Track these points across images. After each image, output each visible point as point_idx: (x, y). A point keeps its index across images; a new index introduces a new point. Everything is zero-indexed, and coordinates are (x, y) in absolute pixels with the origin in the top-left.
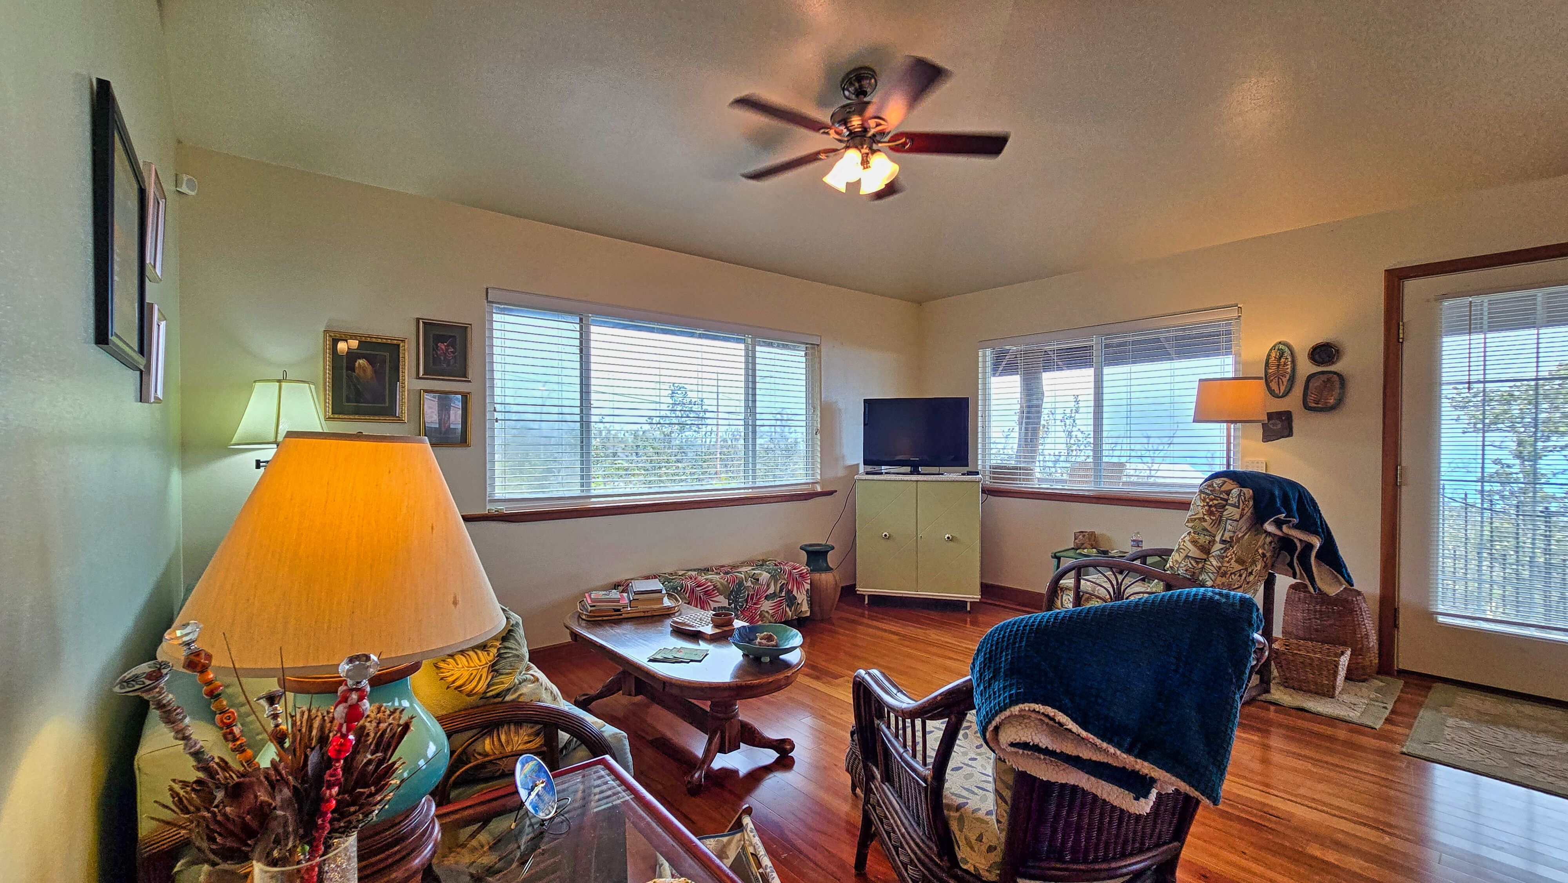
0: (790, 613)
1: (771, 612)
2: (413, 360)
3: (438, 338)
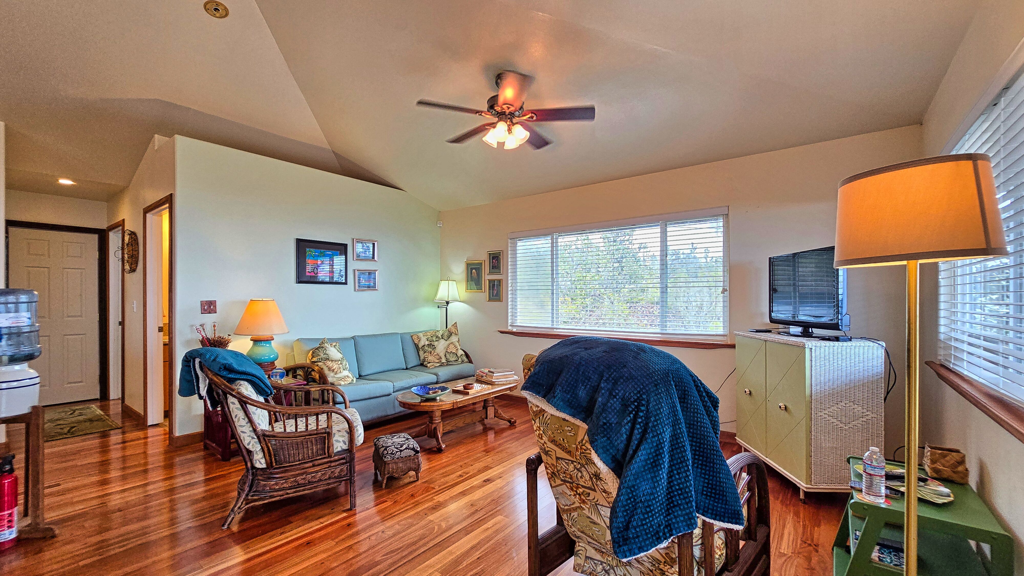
2: (486, 268)
3: (493, 258)
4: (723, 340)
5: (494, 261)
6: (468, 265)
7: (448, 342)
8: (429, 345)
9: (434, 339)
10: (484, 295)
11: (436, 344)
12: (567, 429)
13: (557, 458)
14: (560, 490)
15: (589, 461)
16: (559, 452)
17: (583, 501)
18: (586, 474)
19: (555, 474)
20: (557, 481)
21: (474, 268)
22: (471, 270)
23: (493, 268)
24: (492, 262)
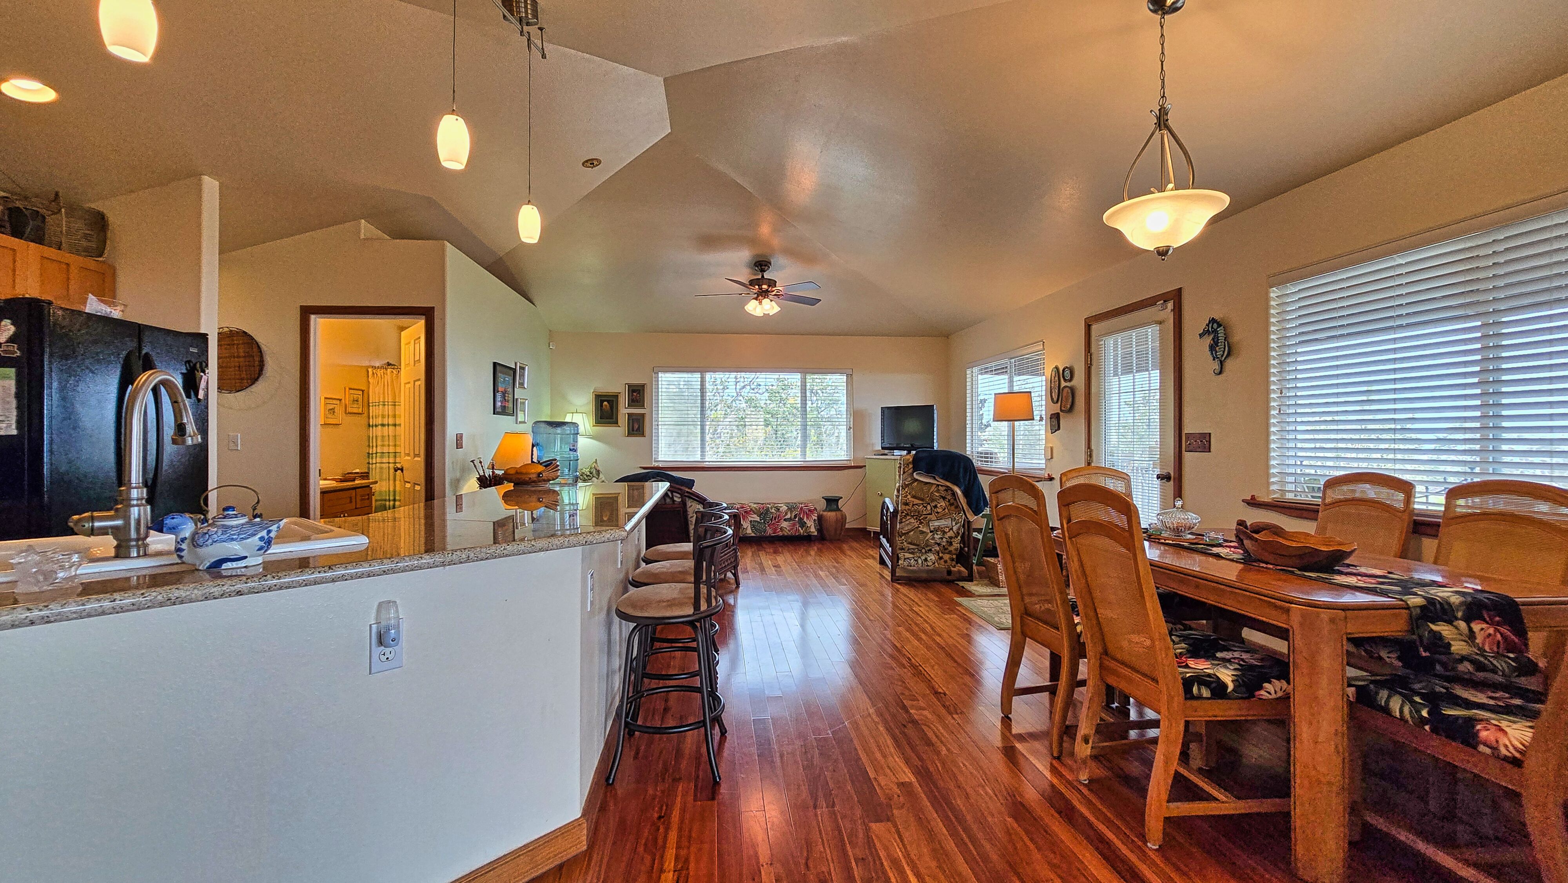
0: (802, 531)
1: (788, 528)
2: (623, 401)
3: (633, 391)
4: (848, 464)
5: (635, 394)
10: (622, 430)
12: (925, 488)
13: (913, 505)
14: (907, 522)
15: (933, 500)
16: (916, 501)
17: (921, 523)
18: (929, 508)
19: (907, 514)
20: (908, 517)
21: (605, 401)
22: (602, 402)
23: (633, 401)
24: (632, 395)
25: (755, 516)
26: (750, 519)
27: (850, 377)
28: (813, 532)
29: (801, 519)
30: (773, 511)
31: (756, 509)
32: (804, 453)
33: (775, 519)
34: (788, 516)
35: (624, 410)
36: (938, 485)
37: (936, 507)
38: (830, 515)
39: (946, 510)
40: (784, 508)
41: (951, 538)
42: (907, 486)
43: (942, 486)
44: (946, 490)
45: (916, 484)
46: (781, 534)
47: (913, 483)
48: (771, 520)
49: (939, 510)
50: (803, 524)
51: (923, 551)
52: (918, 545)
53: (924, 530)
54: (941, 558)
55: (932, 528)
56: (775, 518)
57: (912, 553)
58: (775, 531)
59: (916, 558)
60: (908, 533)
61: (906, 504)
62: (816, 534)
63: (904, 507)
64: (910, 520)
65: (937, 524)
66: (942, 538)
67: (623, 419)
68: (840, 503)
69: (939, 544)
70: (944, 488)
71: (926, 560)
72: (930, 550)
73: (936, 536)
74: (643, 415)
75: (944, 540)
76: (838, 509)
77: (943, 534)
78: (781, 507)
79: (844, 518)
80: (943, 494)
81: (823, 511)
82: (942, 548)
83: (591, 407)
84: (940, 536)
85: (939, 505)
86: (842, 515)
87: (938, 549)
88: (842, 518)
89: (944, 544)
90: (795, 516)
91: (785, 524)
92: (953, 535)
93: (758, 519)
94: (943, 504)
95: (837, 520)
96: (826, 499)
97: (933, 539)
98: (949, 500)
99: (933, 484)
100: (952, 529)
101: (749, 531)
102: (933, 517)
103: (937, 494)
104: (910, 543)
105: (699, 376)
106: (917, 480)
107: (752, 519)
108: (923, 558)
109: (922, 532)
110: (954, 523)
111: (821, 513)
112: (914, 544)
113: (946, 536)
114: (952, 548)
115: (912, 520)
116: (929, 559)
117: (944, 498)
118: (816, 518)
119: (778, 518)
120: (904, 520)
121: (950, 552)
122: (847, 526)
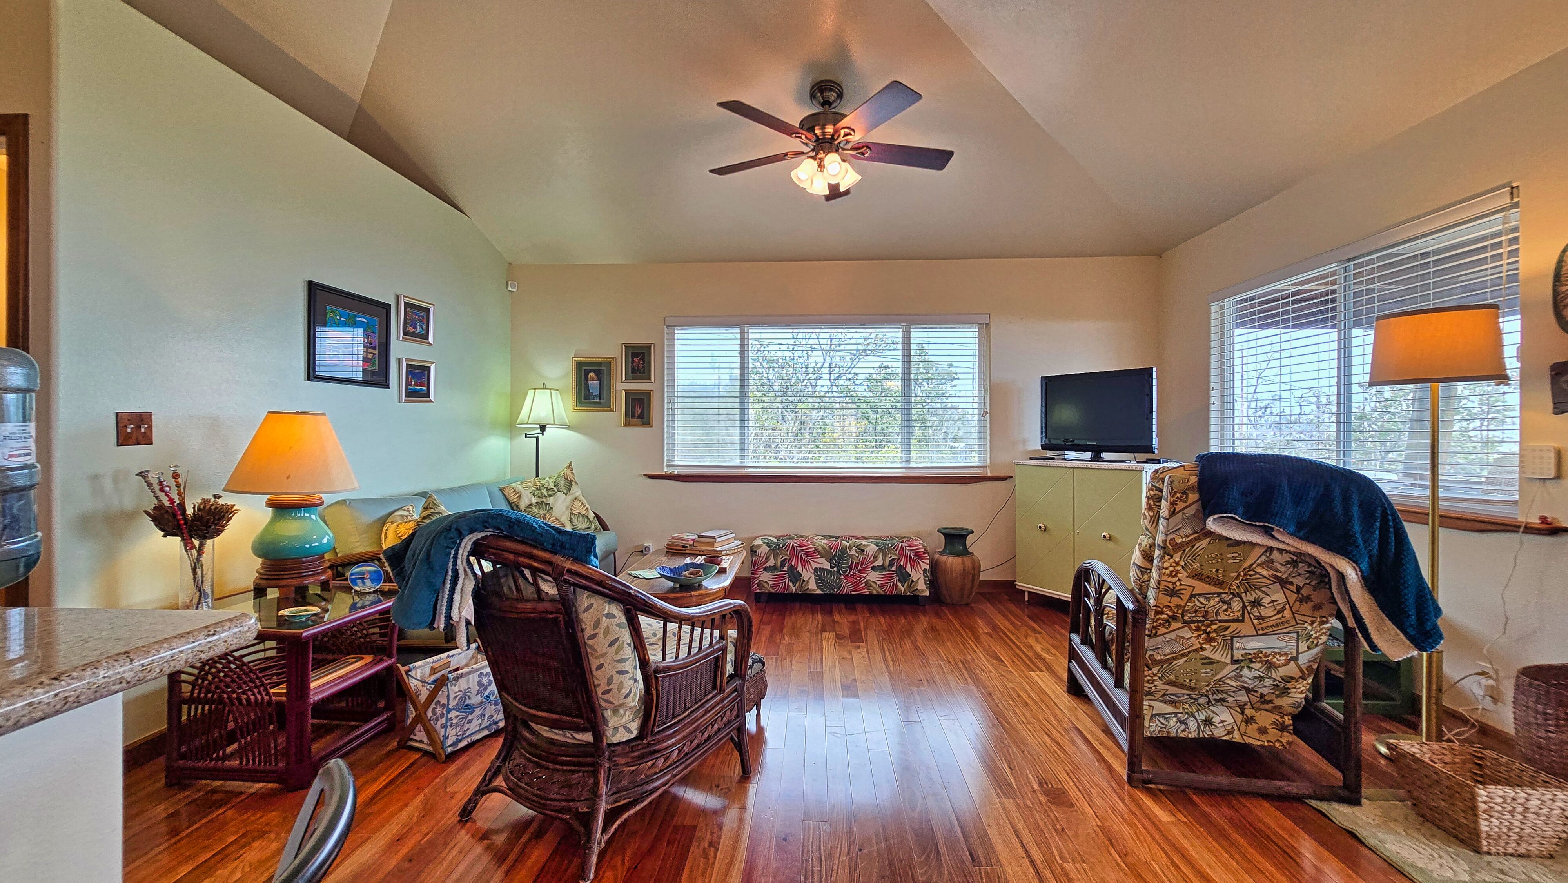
0: (903, 589)
1: (879, 583)
2: (619, 371)
3: (634, 355)
4: (979, 472)
5: (636, 360)
6: (580, 365)
7: (570, 498)
8: (540, 504)
9: (545, 492)
10: (616, 415)
11: (551, 500)
12: (1231, 555)
13: (1192, 596)
14: (1173, 636)
15: (1251, 587)
16: (1201, 587)
17: (1210, 640)
18: (1236, 605)
19: (1174, 618)
20: (1174, 625)
21: (591, 371)
22: (587, 373)
23: (633, 371)
24: (633, 362)
25: (822, 561)
26: (814, 565)
27: (984, 328)
28: (923, 591)
29: (901, 568)
30: (853, 552)
31: (823, 547)
32: (907, 456)
33: (856, 566)
34: (879, 562)
35: (620, 386)
36: (1270, 549)
37: (1257, 603)
38: (952, 562)
39: (1287, 614)
40: (871, 549)
41: (1288, 679)
42: (1177, 547)
43: (1280, 551)
44: (1294, 563)
45: (1205, 543)
46: (866, 591)
47: (1197, 540)
48: (851, 568)
49: (1265, 612)
50: (904, 576)
51: (1203, 700)
52: (1193, 689)
53: (1217, 656)
54: (1250, 720)
55: (1238, 655)
56: (857, 564)
57: (1173, 703)
58: (856, 585)
59: (1183, 717)
60: (1169, 661)
61: (1173, 593)
62: (927, 593)
63: (1165, 600)
64: (1180, 633)
65: (1254, 644)
66: (1261, 679)
67: (618, 399)
68: (969, 540)
69: (1248, 691)
70: (1287, 557)
71: (1208, 722)
72: (1223, 700)
73: (1245, 672)
74: (648, 394)
75: (1268, 682)
76: (966, 552)
77: (1268, 669)
78: (867, 546)
79: (976, 568)
80: (1284, 572)
81: (941, 553)
82: (1255, 699)
83: (570, 381)
84: (1257, 674)
85: (1266, 600)
86: (973, 562)
87: (1245, 699)
88: (974, 569)
89: (1265, 691)
90: (891, 564)
91: (873, 576)
92: (1296, 673)
93: (827, 566)
94: (1279, 596)
95: (964, 573)
96: (944, 534)
97: (1238, 677)
98: (1299, 589)
99: (1253, 545)
100: (1295, 659)
101: (812, 585)
102: (1246, 628)
103: (1265, 573)
104: (1172, 683)
105: (738, 331)
106: (1209, 534)
107: (818, 566)
108: (1201, 716)
109: (1210, 662)
110: (1303, 646)
111: (937, 556)
112: (1182, 686)
113: (1276, 675)
114: (1285, 702)
115: (1186, 633)
116: (1216, 720)
117: (1284, 583)
118: (927, 567)
119: (862, 566)
120: (1162, 630)
121: (1277, 709)
122: (983, 577)
